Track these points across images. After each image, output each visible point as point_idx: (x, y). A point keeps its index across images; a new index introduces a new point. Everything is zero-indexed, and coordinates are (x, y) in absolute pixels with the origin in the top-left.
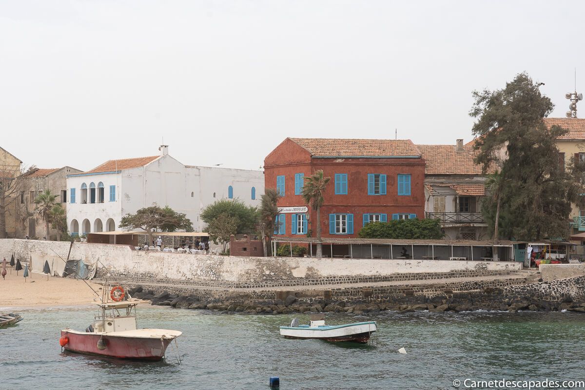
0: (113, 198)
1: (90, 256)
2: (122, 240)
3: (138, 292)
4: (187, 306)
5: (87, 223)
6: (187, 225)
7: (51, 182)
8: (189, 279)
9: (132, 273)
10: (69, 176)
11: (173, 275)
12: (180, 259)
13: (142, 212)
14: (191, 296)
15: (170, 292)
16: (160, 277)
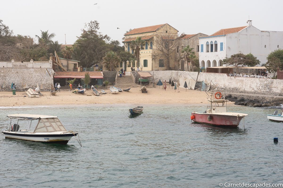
0: (222, 49)
1: (207, 79)
2: (224, 71)
3: (230, 98)
4: (252, 105)
5: (209, 62)
6: (257, 63)
7: (192, 41)
8: (256, 91)
9: (228, 88)
10: (200, 38)
11: (248, 89)
12: (251, 81)
13: (233, 57)
14: (255, 100)
15: (245, 98)
16: (241, 90)
